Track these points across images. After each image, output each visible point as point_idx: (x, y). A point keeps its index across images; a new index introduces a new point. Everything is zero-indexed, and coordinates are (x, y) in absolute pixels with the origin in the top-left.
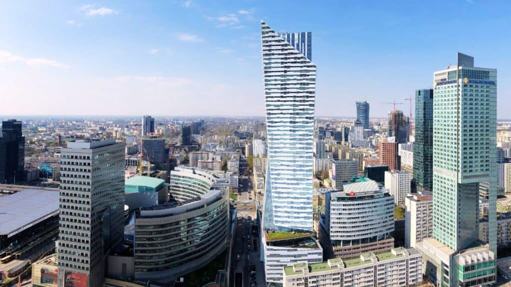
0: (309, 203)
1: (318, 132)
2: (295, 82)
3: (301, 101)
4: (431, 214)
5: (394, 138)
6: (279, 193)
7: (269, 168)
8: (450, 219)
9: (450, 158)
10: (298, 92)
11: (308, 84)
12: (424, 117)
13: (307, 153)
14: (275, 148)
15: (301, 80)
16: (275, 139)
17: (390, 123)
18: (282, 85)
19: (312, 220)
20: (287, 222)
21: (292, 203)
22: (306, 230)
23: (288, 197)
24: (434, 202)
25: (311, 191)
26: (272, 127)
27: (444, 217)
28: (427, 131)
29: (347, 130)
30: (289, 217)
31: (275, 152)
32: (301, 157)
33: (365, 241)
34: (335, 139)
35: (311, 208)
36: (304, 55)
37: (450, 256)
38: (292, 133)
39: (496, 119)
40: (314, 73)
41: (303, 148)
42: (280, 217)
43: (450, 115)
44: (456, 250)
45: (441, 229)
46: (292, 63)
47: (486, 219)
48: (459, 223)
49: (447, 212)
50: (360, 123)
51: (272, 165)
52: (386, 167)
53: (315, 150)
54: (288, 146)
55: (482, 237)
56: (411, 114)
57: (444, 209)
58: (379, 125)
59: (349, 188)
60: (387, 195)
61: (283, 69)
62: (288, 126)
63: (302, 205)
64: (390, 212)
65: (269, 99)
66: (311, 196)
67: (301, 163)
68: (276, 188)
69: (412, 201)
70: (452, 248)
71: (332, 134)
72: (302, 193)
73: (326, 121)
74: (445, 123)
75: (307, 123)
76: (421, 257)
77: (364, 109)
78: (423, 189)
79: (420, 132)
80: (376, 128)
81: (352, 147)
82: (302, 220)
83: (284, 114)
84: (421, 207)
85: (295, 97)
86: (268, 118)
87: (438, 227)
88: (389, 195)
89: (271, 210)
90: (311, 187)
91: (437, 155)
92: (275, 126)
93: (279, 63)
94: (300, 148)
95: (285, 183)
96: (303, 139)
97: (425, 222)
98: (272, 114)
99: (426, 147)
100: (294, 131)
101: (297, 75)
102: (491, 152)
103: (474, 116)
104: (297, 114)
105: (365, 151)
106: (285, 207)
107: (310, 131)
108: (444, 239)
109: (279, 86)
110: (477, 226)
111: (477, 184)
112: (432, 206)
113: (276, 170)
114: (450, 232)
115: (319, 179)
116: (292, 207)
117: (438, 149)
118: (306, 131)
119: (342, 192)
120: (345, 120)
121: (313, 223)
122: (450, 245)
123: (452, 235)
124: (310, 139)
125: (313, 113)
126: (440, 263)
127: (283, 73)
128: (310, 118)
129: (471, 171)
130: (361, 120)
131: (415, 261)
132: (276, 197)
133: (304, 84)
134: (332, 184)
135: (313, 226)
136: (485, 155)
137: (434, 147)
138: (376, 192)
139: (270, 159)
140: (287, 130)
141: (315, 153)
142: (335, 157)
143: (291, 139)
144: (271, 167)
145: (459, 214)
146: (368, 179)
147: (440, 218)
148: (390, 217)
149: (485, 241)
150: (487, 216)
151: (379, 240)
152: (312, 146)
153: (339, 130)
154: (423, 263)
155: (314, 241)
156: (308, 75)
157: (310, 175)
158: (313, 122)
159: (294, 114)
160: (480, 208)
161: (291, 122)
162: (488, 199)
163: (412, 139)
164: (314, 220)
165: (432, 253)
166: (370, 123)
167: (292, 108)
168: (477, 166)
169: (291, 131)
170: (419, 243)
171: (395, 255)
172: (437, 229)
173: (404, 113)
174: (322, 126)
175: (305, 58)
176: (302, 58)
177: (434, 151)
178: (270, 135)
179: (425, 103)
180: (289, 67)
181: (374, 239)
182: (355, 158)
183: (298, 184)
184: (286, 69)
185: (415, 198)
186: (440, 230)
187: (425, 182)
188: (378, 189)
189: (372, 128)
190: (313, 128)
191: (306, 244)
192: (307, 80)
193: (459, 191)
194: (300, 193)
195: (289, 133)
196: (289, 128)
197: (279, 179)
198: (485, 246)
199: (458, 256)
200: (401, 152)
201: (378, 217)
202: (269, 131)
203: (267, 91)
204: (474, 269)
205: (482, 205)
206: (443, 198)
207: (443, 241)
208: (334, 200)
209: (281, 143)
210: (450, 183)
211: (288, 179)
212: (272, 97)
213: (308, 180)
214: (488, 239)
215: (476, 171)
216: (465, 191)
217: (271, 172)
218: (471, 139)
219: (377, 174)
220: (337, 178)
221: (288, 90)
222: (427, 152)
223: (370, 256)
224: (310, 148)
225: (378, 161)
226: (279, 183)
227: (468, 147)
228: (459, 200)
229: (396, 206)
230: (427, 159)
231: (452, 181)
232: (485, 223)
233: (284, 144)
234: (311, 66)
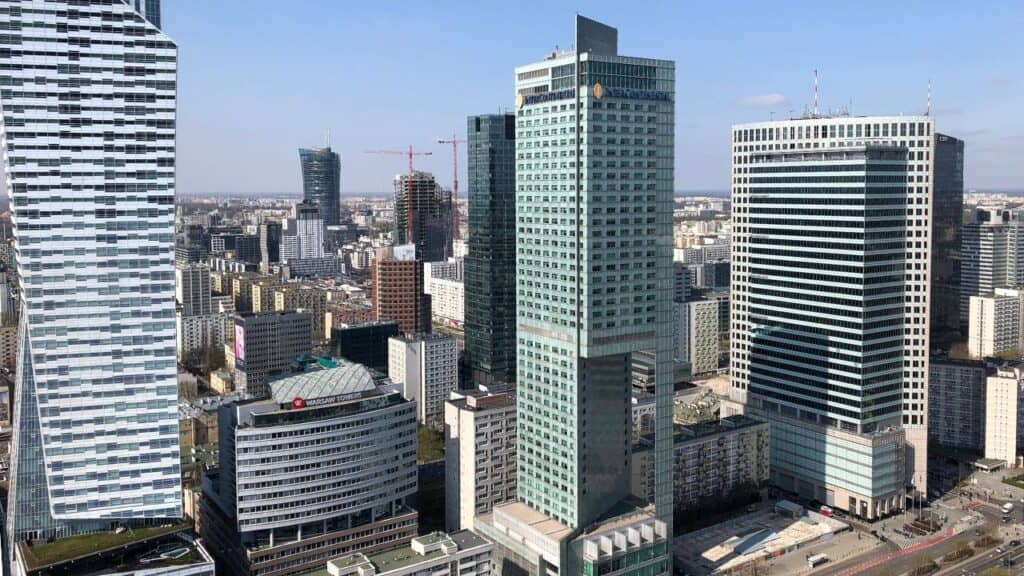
0: (165, 443)
1: (187, 240)
2: (109, 89)
3: (129, 149)
4: (512, 441)
5: (412, 247)
6: (66, 424)
7: (27, 355)
8: (561, 449)
9: (559, 294)
10: (119, 122)
11: (152, 98)
12: (492, 190)
13: (157, 301)
14: (47, 292)
15: (127, 84)
16: (49, 266)
17: (400, 207)
18: (62, 96)
19: (178, 488)
20: (97, 504)
21: (111, 447)
22: (163, 516)
23: (101, 433)
24: (519, 410)
25: (173, 409)
26: (33, 227)
27: (546, 447)
28: (500, 226)
29: (274, 230)
30: (102, 489)
31: (49, 305)
32: (137, 314)
33: (339, 525)
34: (240, 257)
35: (174, 455)
36: (138, 8)
37: (562, 542)
38: (103, 244)
39: (672, 190)
40: (170, 66)
41: (143, 289)
42: (71, 493)
43: (559, 183)
44: (576, 525)
45: (539, 476)
46: (95, 29)
47: (649, 442)
48: (582, 458)
49: (553, 434)
50: (316, 211)
51: (36, 345)
52: (391, 326)
53: (179, 294)
54: (92, 283)
55: (638, 489)
56: (456, 182)
57: (547, 425)
58: (370, 213)
59: (285, 390)
60: (397, 399)
61: (65, 48)
62: (90, 225)
63: (146, 450)
64: (404, 445)
65: (17, 141)
66: (175, 422)
67: (138, 332)
68: (55, 411)
69: (462, 411)
70: (565, 522)
71: (230, 243)
72: (144, 415)
73: (210, 208)
74: (546, 205)
75: (153, 213)
76: (489, 552)
77: (323, 169)
78: (490, 378)
79: (481, 231)
80: (360, 220)
81: (292, 277)
82: (149, 490)
83: (77, 188)
84: (485, 425)
85: (109, 136)
86: (19, 201)
87: (530, 473)
88: (403, 401)
89: (42, 479)
90: (174, 397)
91: (526, 289)
92: (43, 227)
93: (50, 26)
94: (133, 289)
95: (85, 394)
96: (145, 263)
97: (497, 462)
98: (34, 188)
99: (497, 269)
100: (112, 239)
101: (116, 70)
102: (661, 274)
103: (618, 183)
104: (121, 187)
105: (332, 287)
106: (88, 462)
107: (162, 238)
108: (547, 502)
109: (54, 101)
110: (626, 463)
111: (626, 358)
112: (515, 419)
113: (52, 358)
114: (561, 482)
115: (195, 372)
116: (112, 460)
117: (530, 273)
118: (151, 237)
119: (266, 402)
120: (268, 201)
121: (183, 495)
122: (561, 516)
123: (565, 488)
124: (165, 261)
125: (171, 186)
126: (537, 563)
127: (65, 60)
128: (162, 200)
129: (611, 325)
130: (318, 201)
131: (473, 563)
132: (55, 438)
133: (140, 97)
134: (237, 382)
135: (184, 502)
136: (645, 283)
137: (518, 267)
138: (365, 394)
139: (32, 327)
140: (88, 238)
141: (181, 301)
142: (243, 306)
143: (102, 265)
144: (35, 351)
145: (582, 435)
146: (342, 361)
147: (536, 448)
148: (404, 456)
149: (647, 496)
150: (651, 437)
151: (377, 519)
152: (172, 282)
153: (251, 230)
154: (494, 566)
155: (188, 544)
156: (152, 72)
157: (168, 363)
158: (171, 211)
159: (108, 187)
160: (633, 416)
161: (100, 213)
162: (653, 392)
163: (461, 249)
164: (184, 486)
165: (516, 541)
166: (341, 210)
167: (101, 168)
168: (625, 312)
169: (100, 238)
170: (483, 517)
171: (423, 553)
172: (527, 476)
173: (437, 181)
174: (196, 222)
175: (139, 19)
176: (128, 16)
177: (519, 277)
178: (25, 253)
179: (492, 151)
180: (85, 42)
181: (366, 516)
182: (301, 306)
183: (130, 392)
184: (75, 48)
185: (472, 401)
186: (535, 481)
187: (496, 361)
188: (371, 386)
189: (349, 223)
190: (171, 230)
191: (163, 556)
192: (149, 84)
193: (582, 378)
194: (139, 416)
195: (93, 245)
196: (92, 232)
197: (65, 384)
198: (646, 509)
199: (582, 541)
200: (431, 283)
201: (374, 459)
202: (24, 240)
203: (10, 114)
204: (618, 569)
205: (639, 409)
206: (543, 397)
207: (543, 507)
208: (246, 425)
209: (68, 277)
210: (561, 358)
211: (96, 382)
212: (32, 135)
213: (162, 377)
214: (653, 492)
215: (625, 323)
216: (598, 377)
217: (37, 366)
218: (611, 245)
219: (365, 346)
220: (249, 365)
221: (84, 115)
222: (500, 281)
223: (354, 562)
224: (166, 288)
225: (369, 311)
226: (66, 396)
227: (604, 264)
228: (582, 400)
229: (420, 425)
230: (501, 300)
231: (564, 352)
232: (645, 453)
233: (80, 278)
234: (160, 45)
